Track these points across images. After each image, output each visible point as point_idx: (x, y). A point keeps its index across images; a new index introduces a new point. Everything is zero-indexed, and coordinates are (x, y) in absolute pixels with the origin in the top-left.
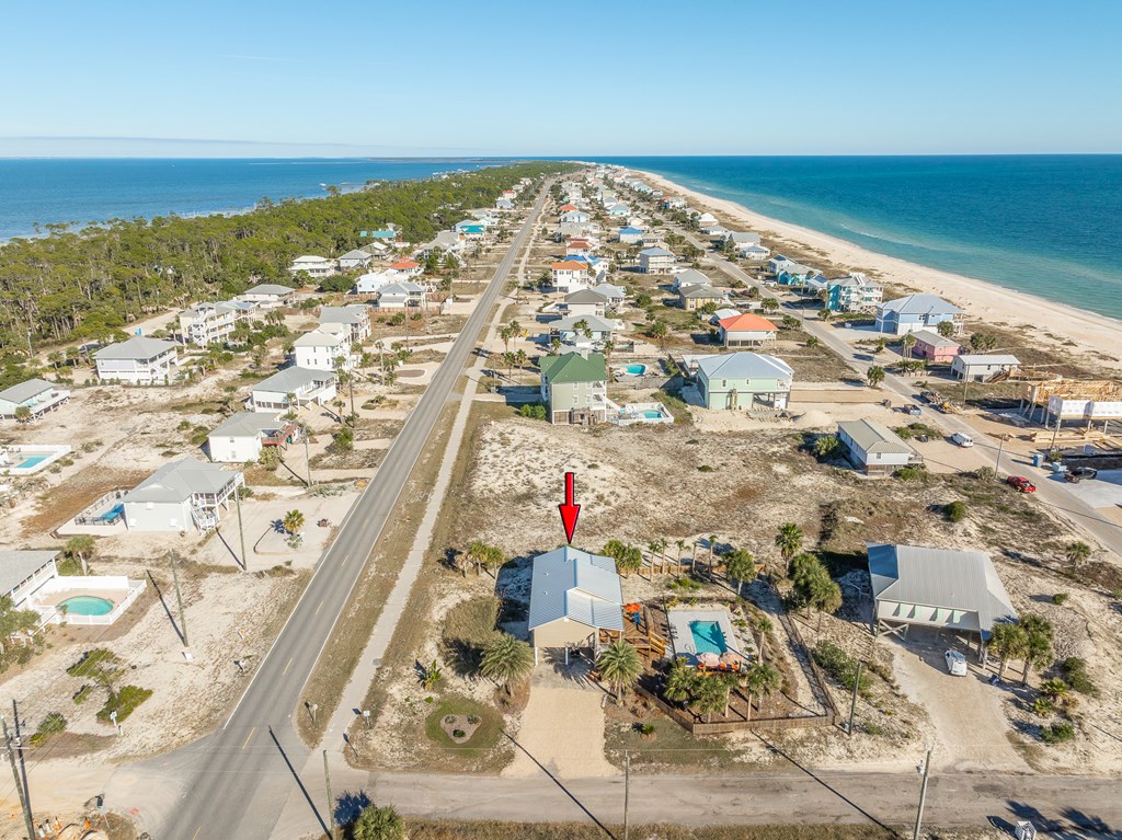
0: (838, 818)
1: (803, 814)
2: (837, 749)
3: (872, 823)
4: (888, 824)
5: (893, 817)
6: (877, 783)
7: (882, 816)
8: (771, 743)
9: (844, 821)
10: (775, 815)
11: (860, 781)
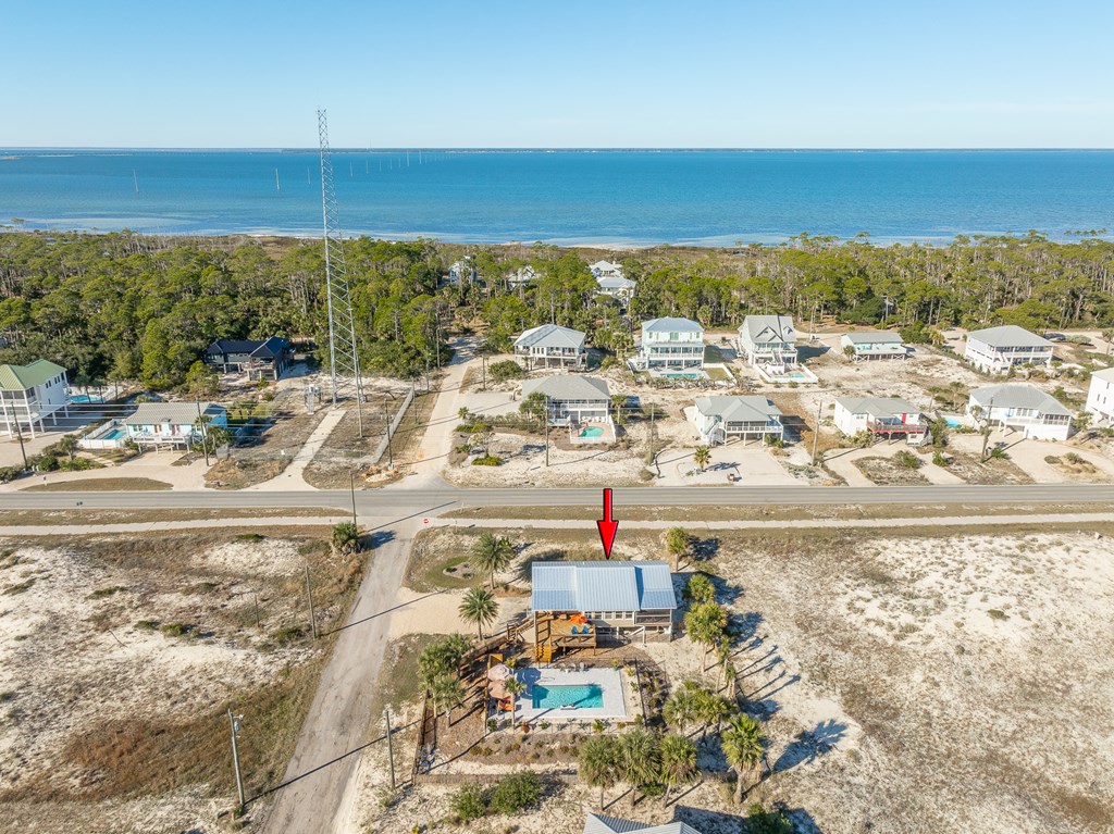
0: (298, 759)
1: (310, 737)
2: (380, 777)
3: (283, 782)
4: (277, 795)
5: (283, 800)
6: (327, 800)
7: (288, 792)
8: (403, 731)
9: (292, 764)
10: (316, 718)
11: (333, 786)
